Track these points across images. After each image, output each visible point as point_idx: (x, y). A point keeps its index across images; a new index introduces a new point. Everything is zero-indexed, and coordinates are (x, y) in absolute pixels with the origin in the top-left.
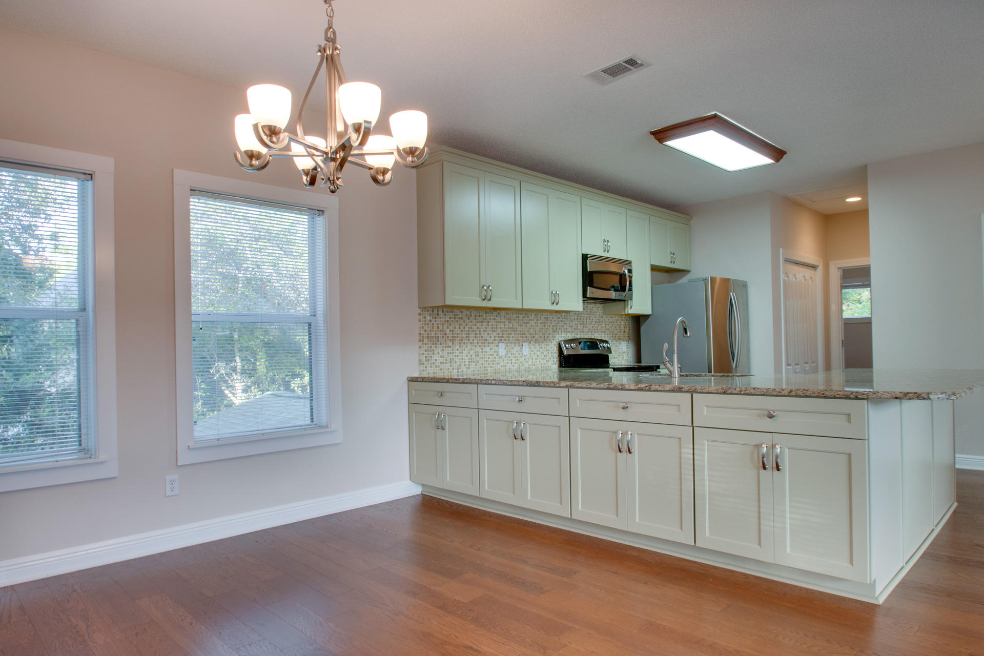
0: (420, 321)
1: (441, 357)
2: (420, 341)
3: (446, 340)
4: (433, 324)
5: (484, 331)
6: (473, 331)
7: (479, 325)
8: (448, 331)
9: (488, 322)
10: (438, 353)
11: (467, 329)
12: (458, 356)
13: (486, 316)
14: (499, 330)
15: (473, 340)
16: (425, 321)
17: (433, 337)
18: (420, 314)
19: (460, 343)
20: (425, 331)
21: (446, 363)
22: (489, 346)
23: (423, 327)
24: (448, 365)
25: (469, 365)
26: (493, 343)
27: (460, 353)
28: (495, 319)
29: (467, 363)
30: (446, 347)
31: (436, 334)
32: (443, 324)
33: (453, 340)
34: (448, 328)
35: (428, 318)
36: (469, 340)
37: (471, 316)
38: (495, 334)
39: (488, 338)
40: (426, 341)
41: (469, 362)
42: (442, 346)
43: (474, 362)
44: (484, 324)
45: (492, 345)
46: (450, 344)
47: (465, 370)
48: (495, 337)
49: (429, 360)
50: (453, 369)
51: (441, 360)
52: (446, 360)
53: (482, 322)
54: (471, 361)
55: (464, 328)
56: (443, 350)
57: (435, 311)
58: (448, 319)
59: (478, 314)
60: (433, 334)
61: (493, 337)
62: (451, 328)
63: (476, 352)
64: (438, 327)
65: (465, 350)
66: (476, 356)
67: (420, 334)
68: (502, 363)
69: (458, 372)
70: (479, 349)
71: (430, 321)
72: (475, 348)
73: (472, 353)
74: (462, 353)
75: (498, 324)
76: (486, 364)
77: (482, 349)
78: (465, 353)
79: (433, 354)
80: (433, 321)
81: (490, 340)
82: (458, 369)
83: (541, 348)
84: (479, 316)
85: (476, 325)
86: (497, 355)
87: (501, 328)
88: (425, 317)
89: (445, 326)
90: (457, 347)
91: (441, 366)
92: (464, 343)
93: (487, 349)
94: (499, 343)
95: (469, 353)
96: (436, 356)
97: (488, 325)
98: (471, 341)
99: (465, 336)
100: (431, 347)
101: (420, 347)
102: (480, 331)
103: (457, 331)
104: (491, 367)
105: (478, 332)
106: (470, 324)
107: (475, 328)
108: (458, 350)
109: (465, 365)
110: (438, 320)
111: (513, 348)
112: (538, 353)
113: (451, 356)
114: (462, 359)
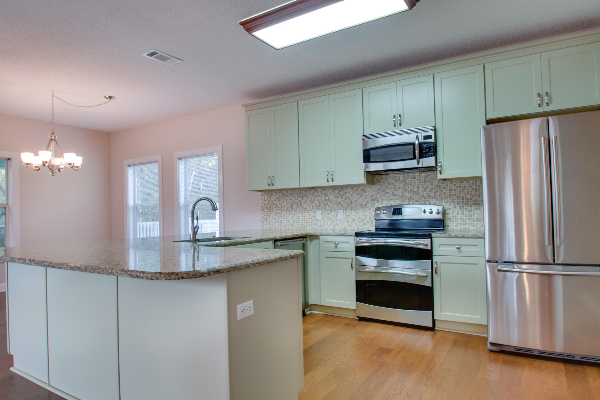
0: (261, 199)
1: (274, 219)
2: (262, 210)
3: (277, 210)
4: (269, 200)
5: (304, 203)
6: (296, 203)
7: (300, 199)
8: (278, 204)
9: (308, 197)
10: (272, 217)
11: (291, 202)
12: (285, 219)
13: (306, 193)
14: (316, 202)
15: (296, 209)
16: (264, 199)
17: (269, 208)
18: (261, 195)
19: (286, 211)
20: (265, 204)
21: (277, 223)
22: (308, 213)
23: (263, 203)
24: (278, 224)
25: (293, 224)
26: (311, 210)
27: (286, 217)
28: (313, 194)
29: (291, 223)
30: (277, 213)
31: (270, 206)
32: (275, 200)
33: (281, 210)
34: (278, 202)
35: (266, 197)
36: (293, 209)
37: (294, 194)
38: (313, 204)
39: (307, 207)
40: (265, 210)
41: (293, 222)
42: (274, 213)
43: (296, 222)
44: (304, 198)
45: (311, 212)
46: (280, 211)
47: (290, 227)
48: (313, 206)
49: (266, 221)
50: (282, 226)
51: (274, 221)
52: (277, 221)
53: (302, 197)
54: (295, 222)
55: (289, 201)
56: (275, 215)
57: (270, 193)
58: (278, 196)
59: (300, 192)
60: (269, 206)
61: (311, 207)
62: (281, 202)
63: (298, 217)
64: (272, 202)
65: (290, 215)
66: (298, 219)
67: (262, 206)
68: (319, 224)
69: (285, 228)
70: (300, 215)
71: (267, 199)
72: (297, 214)
73: (295, 216)
74: (288, 217)
75: (315, 198)
76: (306, 224)
77: (303, 215)
78: (290, 217)
79: (269, 217)
80: (269, 199)
81: (309, 209)
82: (285, 226)
83: (358, 213)
84: (301, 193)
85: (297, 199)
86: (315, 218)
87: (318, 200)
88: (264, 197)
89: (276, 202)
90: (285, 213)
91: (274, 224)
92: (289, 211)
93: (307, 214)
94: (316, 210)
95: (293, 217)
96: (271, 219)
97: (307, 199)
98: (294, 209)
99: (290, 207)
100: (268, 213)
101: (262, 214)
102: (301, 203)
103: (285, 203)
104: (310, 226)
105: (299, 203)
106: (293, 199)
107: (297, 201)
108: (285, 215)
109: (290, 224)
110: (272, 198)
111: (329, 214)
112: (355, 218)
113: (281, 219)
114: (288, 221)
